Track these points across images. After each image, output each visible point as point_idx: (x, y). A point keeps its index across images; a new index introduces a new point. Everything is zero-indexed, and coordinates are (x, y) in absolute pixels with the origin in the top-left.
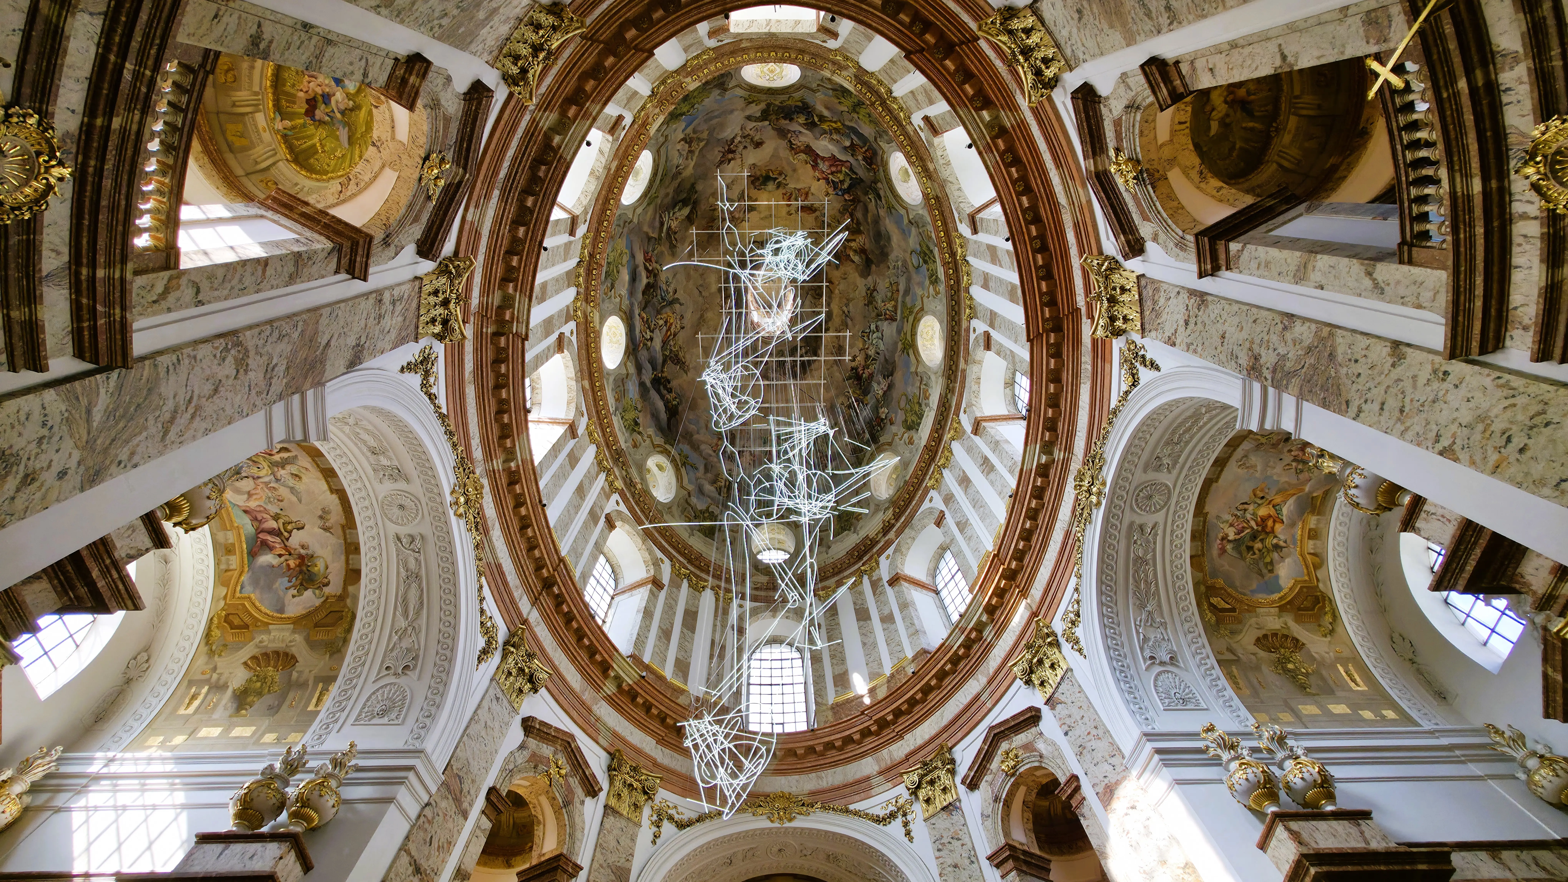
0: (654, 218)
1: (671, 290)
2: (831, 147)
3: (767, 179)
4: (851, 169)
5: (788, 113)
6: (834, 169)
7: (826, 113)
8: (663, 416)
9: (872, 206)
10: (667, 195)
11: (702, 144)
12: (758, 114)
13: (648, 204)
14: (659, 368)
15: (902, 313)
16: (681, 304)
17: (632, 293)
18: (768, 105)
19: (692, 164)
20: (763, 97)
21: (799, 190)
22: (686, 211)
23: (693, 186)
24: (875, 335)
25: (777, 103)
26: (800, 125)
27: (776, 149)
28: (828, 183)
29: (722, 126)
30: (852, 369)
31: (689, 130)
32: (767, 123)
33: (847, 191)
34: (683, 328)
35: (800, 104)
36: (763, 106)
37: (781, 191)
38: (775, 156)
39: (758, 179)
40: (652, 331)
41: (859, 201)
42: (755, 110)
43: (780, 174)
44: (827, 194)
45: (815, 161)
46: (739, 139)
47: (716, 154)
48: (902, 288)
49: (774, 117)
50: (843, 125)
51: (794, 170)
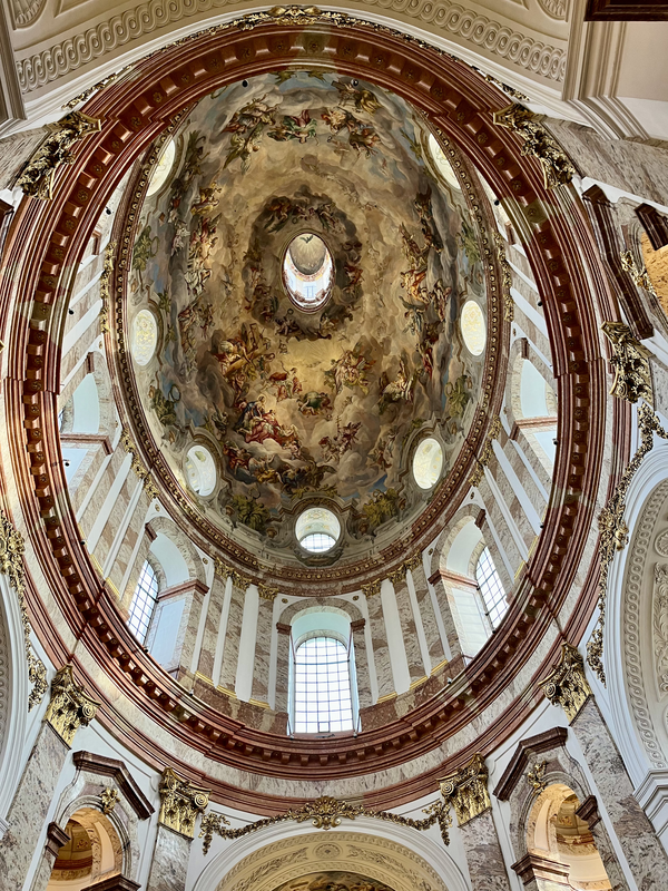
0: (418, 402)
1: (410, 321)
2: (264, 451)
3: (316, 405)
4: (244, 435)
5: (303, 477)
6: (259, 428)
7: (272, 487)
8: (433, 202)
9: (222, 407)
10: (404, 416)
11: (371, 453)
12: (325, 474)
13: (420, 421)
14: (432, 253)
15: (175, 330)
16: (401, 298)
17: (448, 348)
18: (317, 485)
19: (380, 436)
20: (323, 495)
21: (287, 397)
22: (389, 389)
23: (381, 413)
24: (196, 282)
25: (311, 489)
26: (291, 467)
27: (309, 437)
28: (262, 411)
29: (355, 466)
30: (214, 231)
31: (382, 474)
32: (318, 465)
33: (245, 410)
34: (402, 273)
35: (294, 491)
36: (322, 484)
37: (303, 393)
38: (310, 430)
39: (324, 405)
40: (434, 293)
41: (233, 406)
42: (328, 480)
43: (305, 411)
44: (262, 398)
45: (276, 430)
46: (341, 449)
47: (361, 437)
48: (181, 351)
49: (313, 472)
50: (257, 481)
51: (293, 417)
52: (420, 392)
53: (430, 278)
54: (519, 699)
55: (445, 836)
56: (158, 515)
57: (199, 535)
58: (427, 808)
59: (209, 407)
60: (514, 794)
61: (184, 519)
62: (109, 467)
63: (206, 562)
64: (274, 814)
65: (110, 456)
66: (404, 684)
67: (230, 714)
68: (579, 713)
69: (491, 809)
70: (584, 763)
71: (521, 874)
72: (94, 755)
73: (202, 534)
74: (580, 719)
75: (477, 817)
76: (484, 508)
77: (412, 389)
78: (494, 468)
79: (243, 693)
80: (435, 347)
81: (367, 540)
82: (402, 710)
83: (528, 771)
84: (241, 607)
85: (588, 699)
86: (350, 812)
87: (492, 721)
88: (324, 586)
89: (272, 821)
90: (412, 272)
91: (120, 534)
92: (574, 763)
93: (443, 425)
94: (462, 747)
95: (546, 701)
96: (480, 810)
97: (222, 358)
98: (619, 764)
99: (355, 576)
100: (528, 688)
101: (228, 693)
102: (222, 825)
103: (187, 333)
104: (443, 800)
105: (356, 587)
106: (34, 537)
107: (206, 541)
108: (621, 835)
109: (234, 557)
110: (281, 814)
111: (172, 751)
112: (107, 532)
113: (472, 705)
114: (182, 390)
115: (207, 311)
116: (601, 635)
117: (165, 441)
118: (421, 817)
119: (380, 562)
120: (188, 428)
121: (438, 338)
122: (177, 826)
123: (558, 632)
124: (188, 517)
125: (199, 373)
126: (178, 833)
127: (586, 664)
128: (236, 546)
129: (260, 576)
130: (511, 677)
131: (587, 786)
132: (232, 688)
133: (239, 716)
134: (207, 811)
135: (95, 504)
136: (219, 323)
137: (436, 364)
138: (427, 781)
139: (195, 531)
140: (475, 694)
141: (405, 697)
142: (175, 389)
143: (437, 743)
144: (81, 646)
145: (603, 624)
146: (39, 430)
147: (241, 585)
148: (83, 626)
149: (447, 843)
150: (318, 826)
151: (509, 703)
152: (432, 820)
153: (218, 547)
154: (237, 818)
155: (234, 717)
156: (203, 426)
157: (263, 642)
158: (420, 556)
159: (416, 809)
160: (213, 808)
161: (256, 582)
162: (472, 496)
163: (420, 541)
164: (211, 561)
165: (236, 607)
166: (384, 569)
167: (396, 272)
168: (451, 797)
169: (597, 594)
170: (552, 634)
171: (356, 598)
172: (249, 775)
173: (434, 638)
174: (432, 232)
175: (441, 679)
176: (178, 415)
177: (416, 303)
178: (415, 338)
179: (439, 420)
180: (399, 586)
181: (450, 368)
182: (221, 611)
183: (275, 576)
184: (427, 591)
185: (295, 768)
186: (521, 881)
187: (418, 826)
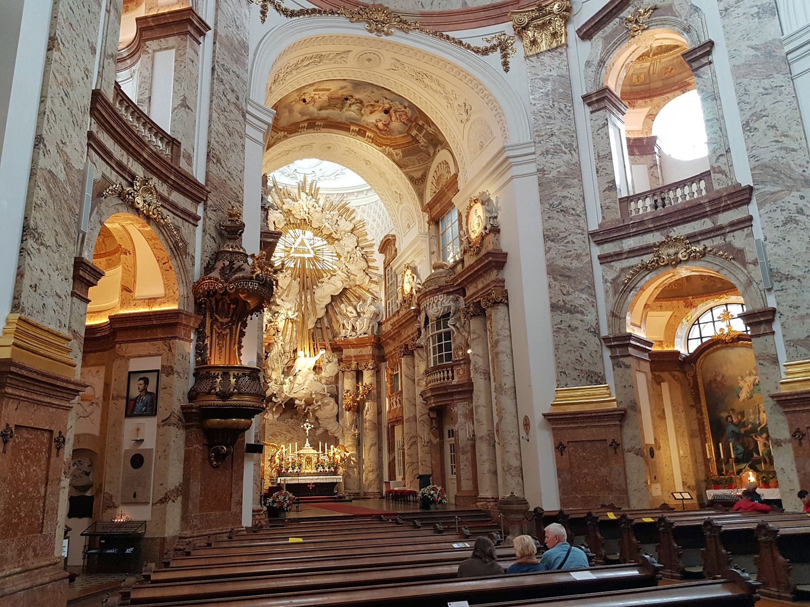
55: (505, 64)
58: (489, 37)
64: (326, 6)
69: (567, 45)
71: (590, 104)
75: (549, 50)
83: (627, 13)
86: (405, 26)
89: (325, 12)
92: (696, 10)
96: (555, 45)
98: (771, 11)
104: (510, 32)
108: (739, 76)
110: (334, 9)
118: (482, 44)
149: (507, 70)
150: (370, 31)
152: (493, 48)
159: (478, 36)
186: (588, 110)
187: (477, 51)
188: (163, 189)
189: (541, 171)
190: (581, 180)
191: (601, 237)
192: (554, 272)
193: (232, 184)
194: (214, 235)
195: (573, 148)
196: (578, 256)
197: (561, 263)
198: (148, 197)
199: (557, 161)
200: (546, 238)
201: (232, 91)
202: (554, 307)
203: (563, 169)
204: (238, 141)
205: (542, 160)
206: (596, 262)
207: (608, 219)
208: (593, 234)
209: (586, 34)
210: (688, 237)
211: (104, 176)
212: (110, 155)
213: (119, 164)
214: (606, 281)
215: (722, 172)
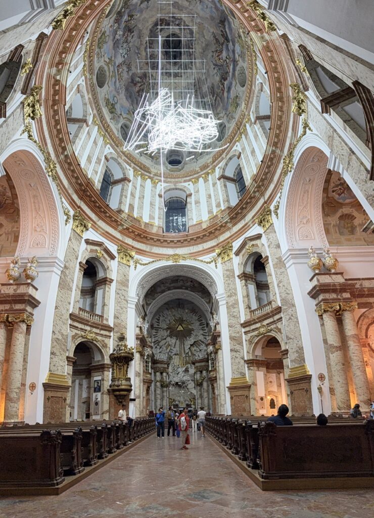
1: (216, 71)
14: (225, 44)
52: (219, 101)
53: (224, 54)
54: (247, 224)
55: (216, 266)
56: (109, 151)
57: (127, 160)
58: (211, 258)
59: (130, 106)
60: (241, 254)
61: (120, 153)
62: (88, 133)
63: (130, 170)
64: (158, 259)
65: (88, 128)
66: (205, 217)
67: (141, 226)
68: (267, 229)
69: (232, 258)
70: (266, 245)
71: (240, 278)
72: (92, 240)
73: (128, 159)
74: (267, 231)
75: (227, 261)
76: (241, 151)
77: (215, 100)
78: (246, 135)
79: (146, 219)
80: (226, 83)
81: (194, 162)
82: (204, 226)
83: (247, 247)
84: (144, 188)
85: (271, 224)
86: (184, 258)
87: (236, 230)
88: (177, 180)
89: (158, 261)
90: (217, 51)
91: (94, 160)
92: (263, 245)
93: (227, 116)
94: (225, 238)
95: (256, 225)
96: (229, 259)
97: (135, 84)
98: (278, 246)
99: (189, 176)
100: (251, 220)
101: (140, 219)
102: (140, 262)
103: (120, 74)
104: (216, 255)
105: (190, 180)
106: (60, 162)
107: (130, 162)
108: (274, 268)
109: (141, 168)
110: (161, 259)
111: (121, 239)
112: (89, 160)
113: (229, 225)
114: (118, 99)
115: (129, 65)
116: (279, 203)
117: (111, 120)
118: (209, 260)
119: (199, 171)
120: (121, 114)
121: (227, 79)
122: (125, 262)
123: (264, 201)
124: (122, 152)
125: (126, 91)
126: (125, 264)
127: (272, 213)
128: (141, 164)
129: (152, 176)
130: (244, 216)
131: (266, 253)
132: (141, 217)
133: (145, 227)
134: (135, 258)
135: (83, 148)
136: (134, 70)
137: (226, 90)
138: (211, 250)
139: (125, 158)
140: (231, 222)
141: (206, 222)
142: (115, 98)
143: (216, 237)
144: (82, 203)
145: (280, 198)
146: (59, 120)
147: (144, 179)
148: (83, 196)
149: (216, 268)
150: (173, 262)
151: (243, 225)
152: (212, 261)
153: (135, 164)
154: (146, 260)
155: (143, 227)
156: (128, 114)
157: (153, 201)
158: (215, 170)
159: (207, 258)
160: (136, 257)
161: (150, 177)
162: (237, 146)
163: (215, 163)
164: (132, 170)
165: (142, 188)
166: (200, 174)
167: (210, 51)
168: (219, 255)
169: (280, 188)
170: (261, 202)
171: (189, 185)
172: (149, 246)
173: (218, 201)
174: (225, 35)
175: (219, 216)
176: (117, 110)
177: (218, 64)
178: (218, 78)
179: (226, 114)
180: (206, 180)
181: (231, 92)
182: (136, 189)
183: (157, 176)
184: (216, 183)
185: (165, 244)
186: (239, 280)
187: (207, 263)
188: (98, 331)
189: (227, 303)
190: (238, 305)
191: (244, 325)
192: (232, 338)
193: (123, 324)
194: (117, 340)
195: (236, 294)
196: (238, 332)
197: (233, 335)
198: (91, 335)
199: (232, 299)
200: (229, 326)
201: (123, 295)
202: (231, 350)
203: (233, 302)
204: (124, 309)
205: (227, 299)
206: (243, 334)
207: (247, 319)
208: (242, 325)
209: (237, 254)
210: (267, 324)
211: (76, 333)
212: (77, 327)
213: (81, 329)
214: (246, 341)
215: (274, 301)
